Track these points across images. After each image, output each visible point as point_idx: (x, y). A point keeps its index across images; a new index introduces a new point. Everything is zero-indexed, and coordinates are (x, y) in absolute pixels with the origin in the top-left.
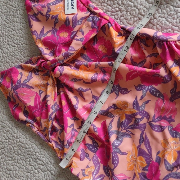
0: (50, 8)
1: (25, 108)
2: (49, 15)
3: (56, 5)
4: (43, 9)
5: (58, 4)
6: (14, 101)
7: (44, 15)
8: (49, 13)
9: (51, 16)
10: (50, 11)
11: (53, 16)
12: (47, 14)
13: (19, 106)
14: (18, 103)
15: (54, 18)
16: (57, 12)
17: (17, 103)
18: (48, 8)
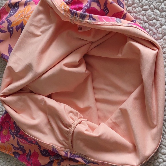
0: (10, 20)
1: (40, 149)
2: (12, 28)
3: (15, 14)
4: (2, 25)
5: (16, 13)
6: (23, 152)
7: (6, 32)
8: (12, 26)
9: (14, 28)
10: (12, 23)
11: (17, 26)
12: (8, 28)
13: (32, 151)
14: (30, 150)
15: (19, 28)
16: (19, 21)
17: (27, 152)
18: (8, 22)
